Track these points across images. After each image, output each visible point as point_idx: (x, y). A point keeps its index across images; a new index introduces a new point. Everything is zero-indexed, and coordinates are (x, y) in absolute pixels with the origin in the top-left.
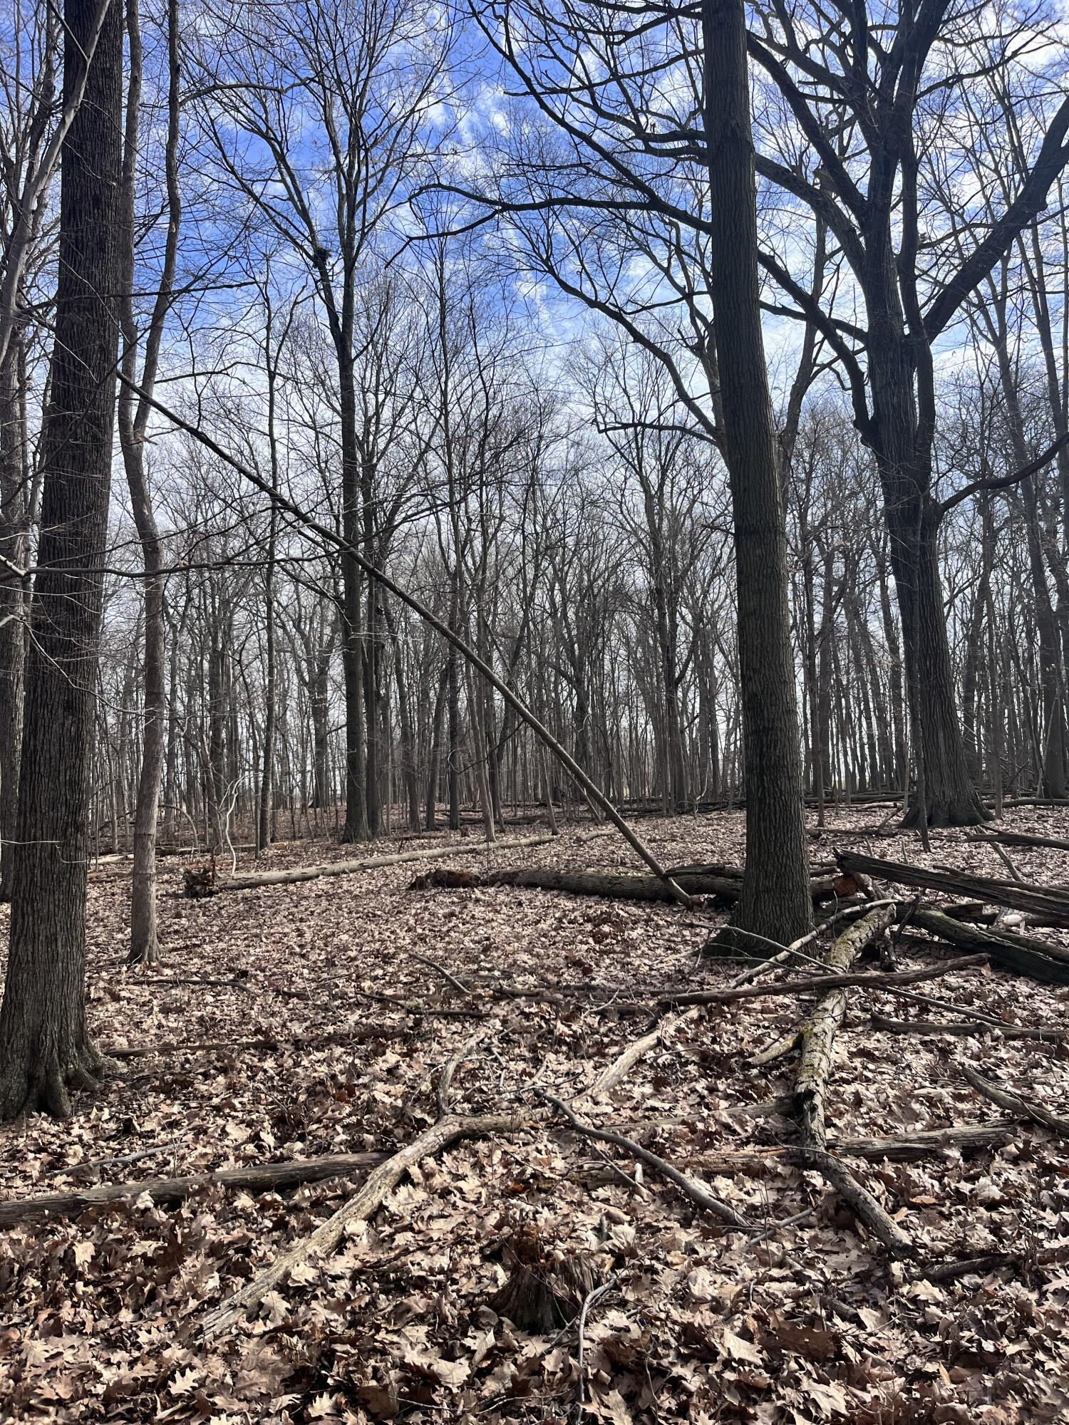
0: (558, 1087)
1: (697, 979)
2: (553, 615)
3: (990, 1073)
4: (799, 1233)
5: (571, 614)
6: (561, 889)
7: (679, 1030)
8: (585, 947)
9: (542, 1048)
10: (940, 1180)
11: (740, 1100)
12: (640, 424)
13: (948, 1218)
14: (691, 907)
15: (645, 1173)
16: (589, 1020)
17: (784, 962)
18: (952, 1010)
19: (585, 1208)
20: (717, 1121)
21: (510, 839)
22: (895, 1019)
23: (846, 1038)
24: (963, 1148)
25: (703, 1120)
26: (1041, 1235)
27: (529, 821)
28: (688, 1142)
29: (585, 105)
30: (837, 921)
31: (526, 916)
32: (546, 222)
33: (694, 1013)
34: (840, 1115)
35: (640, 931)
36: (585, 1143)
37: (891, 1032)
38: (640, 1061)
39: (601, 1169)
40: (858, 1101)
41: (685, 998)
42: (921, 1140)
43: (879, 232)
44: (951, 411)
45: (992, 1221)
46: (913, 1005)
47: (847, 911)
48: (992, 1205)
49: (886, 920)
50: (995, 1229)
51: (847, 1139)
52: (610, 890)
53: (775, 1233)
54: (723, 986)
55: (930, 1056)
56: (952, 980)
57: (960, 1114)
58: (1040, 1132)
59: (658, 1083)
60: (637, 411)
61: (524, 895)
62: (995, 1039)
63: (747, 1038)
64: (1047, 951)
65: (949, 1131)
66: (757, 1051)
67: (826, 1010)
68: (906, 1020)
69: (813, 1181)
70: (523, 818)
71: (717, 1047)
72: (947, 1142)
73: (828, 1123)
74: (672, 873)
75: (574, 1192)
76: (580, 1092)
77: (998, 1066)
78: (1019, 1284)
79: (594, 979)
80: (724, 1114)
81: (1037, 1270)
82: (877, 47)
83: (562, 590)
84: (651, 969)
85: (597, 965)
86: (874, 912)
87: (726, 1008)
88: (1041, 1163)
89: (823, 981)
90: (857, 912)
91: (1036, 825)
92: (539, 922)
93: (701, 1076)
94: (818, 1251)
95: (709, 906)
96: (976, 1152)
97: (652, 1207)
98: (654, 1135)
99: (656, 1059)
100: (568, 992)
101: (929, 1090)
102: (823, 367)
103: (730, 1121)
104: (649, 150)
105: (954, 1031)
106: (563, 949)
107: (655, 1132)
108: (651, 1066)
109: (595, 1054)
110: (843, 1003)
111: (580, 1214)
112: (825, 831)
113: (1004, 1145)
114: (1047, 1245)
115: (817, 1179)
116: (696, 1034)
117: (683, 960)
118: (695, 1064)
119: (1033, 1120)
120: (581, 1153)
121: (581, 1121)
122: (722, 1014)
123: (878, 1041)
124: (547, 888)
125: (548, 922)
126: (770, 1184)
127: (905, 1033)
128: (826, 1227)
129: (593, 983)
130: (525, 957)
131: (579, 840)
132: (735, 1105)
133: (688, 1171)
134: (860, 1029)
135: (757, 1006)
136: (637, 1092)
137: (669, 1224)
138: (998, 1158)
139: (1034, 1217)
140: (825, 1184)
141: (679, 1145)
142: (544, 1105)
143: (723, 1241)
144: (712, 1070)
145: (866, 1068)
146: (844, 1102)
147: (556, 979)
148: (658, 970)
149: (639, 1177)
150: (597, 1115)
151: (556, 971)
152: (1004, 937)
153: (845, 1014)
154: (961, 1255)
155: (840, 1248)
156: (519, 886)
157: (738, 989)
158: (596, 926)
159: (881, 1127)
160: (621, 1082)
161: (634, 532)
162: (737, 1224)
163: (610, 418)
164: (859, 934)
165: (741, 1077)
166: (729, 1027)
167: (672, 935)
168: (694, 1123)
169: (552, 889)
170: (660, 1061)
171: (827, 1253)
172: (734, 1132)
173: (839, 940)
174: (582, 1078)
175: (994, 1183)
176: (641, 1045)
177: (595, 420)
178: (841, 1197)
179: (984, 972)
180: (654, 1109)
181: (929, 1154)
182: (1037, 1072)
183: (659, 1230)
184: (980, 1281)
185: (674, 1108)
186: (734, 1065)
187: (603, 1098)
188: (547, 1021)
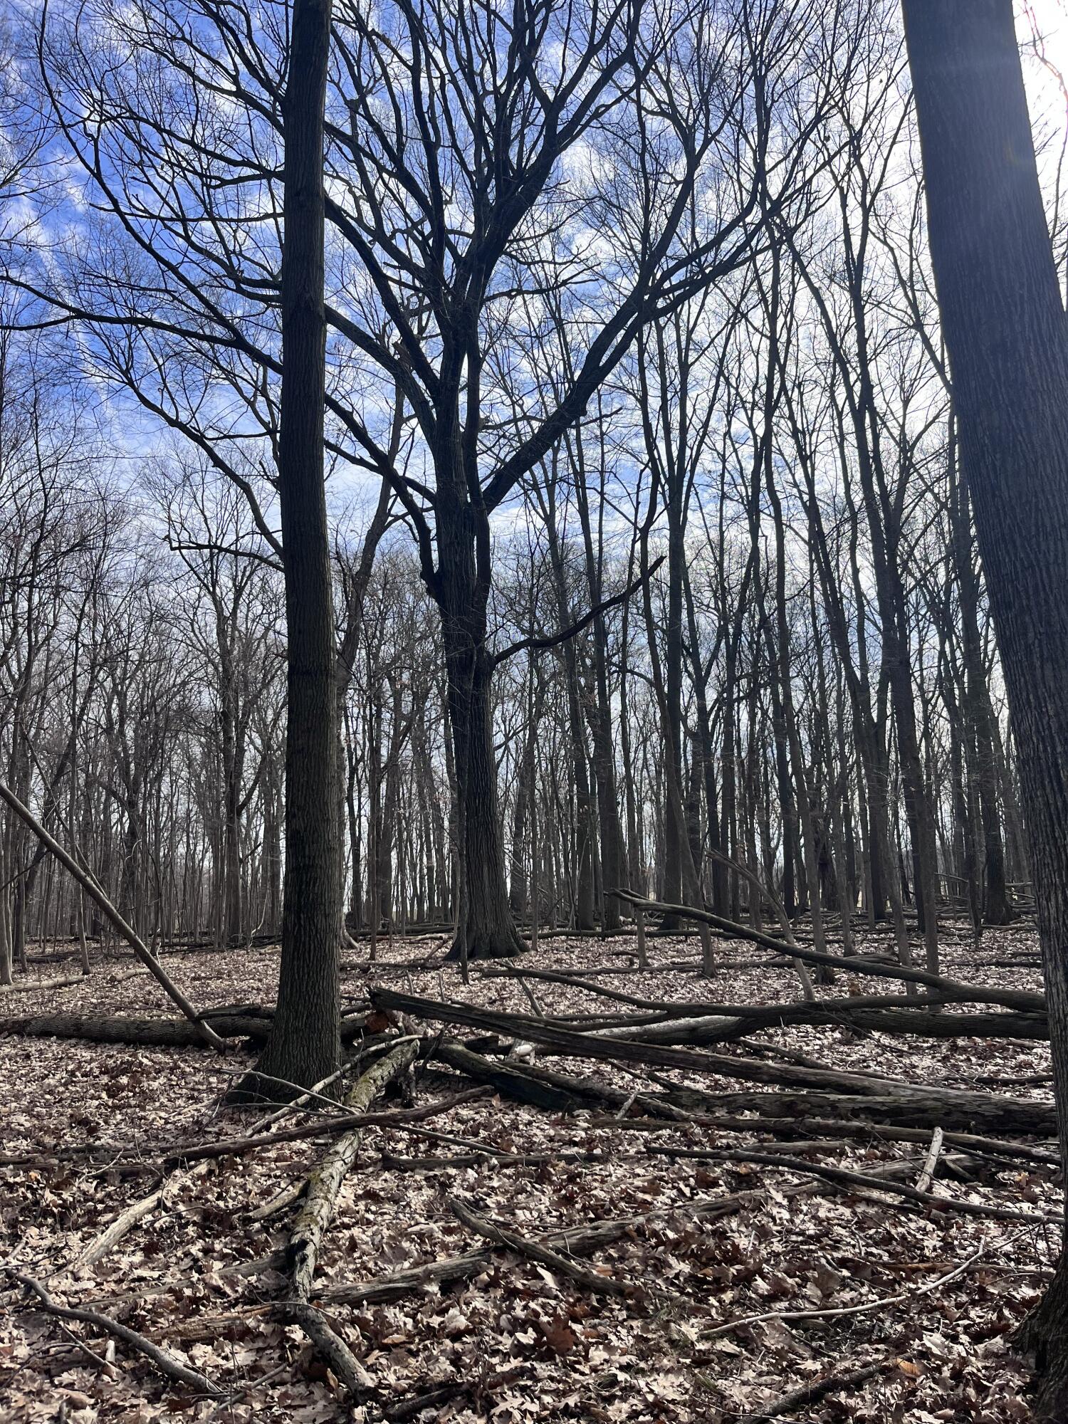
0: (35, 1264)
1: (216, 1129)
2: (108, 730)
3: (482, 1203)
4: (270, 1392)
5: (130, 733)
6: (80, 1037)
7: (184, 1189)
8: (96, 1103)
9: (24, 1223)
10: (414, 1317)
11: (235, 1259)
12: (216, 546)
13: (414, 1354)
14: (222, 1051)
15: (117, 1350)
16: (84, 1186)
17: (305, 1106)
18: (458, 1144)
19: (44, 1397)
20: (206, 1285)
21: (30, 981)
22: (405, 1157)
23: (355, 1181)
24: (442, 1282)
25: (192, 1285)
26: (495, 1360)
27: (59, 958)
28: (172, 1312)
29: (178, 234)
30: (361, 1060)
31: (33, 1070)
32: (128, 336)
33: (202, 1169)
34: (333, 1263)
35: (162, 1080)
36: (56, 1324)
37: (400, 1170)
38: (135, 1227)
39: (69, 1351)
40: (353, 1245)
41: (195, 1152)
42: (404, 1278)
43: (449, 409)
44: (510, 572)
45: (455, 1352)
46: (423, 1142)
47: (373, 1048)
48: (456, 1336)
49: (409, 1056)
50: (456, 1360)
51: (335, 1287)
52: (137, 1037)
53: (246, 1395)
54: (239, 1135)
55: (431, 1192)
56: (465, 1113)
57: (445, 1247)
58: (511, 1257)
59: (150, 1250)
60: (214, 534)
61: (33, 1047)
62: (491, 1169)
63: (256, 1190)
64: (549, 1078)
65: (431, 1266)
66: (263, 1203)
67: (337, 1153)
68: (416, 1156)
69: (293, 1336)
70: (52, 955)
71: (221, 1204)
72: (427, 1277)
73: (319, 1273)
74: (206, 1015)
75: (34, 1381)
76: (59, 1268)
77: (488, 1195)
78: (470, 1412)
79: (99, 1138)
80: (216, 1276)
81: (487, 1395)
82: (453, 250)
83: (122, 707)
84: (167, 1123)
85: (106, 1122)
86: (398, 1048)
87: (238, 1160)
88: (507, 1289)
89: (339, 1123)
90: (383, 1049)
91: (564, 956)
92: (47, 1076)
93: (199, 1237)
94: (286, 1408)
95: (243, 1048)
96: (453, 1284)
97: (120, 1387)
98: (135, 1306)
99: (153, 1223)
100: (65, 1156)
101: (423, 1227)
102: (397, 518)
103: (220, 1283)
104: (239, 290)
105: (457, 1164)
106: (70, 1106)
107: (136, 1304)
108: (147, 1232)
109: (85, 1225)
110: (355, 1144)
111: (37, 1405)
112: (374, 965)
113: (479, 1274)
114: (499, 1369)
115: (297, 1334)
116: (202, 1192)
117: (203, 1110)
118: (195, 1223)
119: (507, 1246)
120: (51, 1337)
121: (55, 1301)
122: (233, 1166)
123: (386, 1181)
124: (62, 1036)
125: (58, 1077)
126: (250, 1346)
127: (412, 1170)
128: (298, 1381)
129: (98, 1143)
130: (22, 1119)
131: (113, 979)
132: (230, 1265)
133: (165, 1343)
134: (371, 1169)
135: (272, 1154)
136: (125, 1262)
137: (135, 1402)
138: (471, 1287)
139: (492, 1342)
140: (305, 1337)
141: (161, 1315)
142: (16, 1287)
143: (191, 1412)
144: (211, 1229)
145: (368, 1211)
146: (339, 1249)
147: (54, 1142)
148: (174, 1123)
149: (110, 1355)
150: (76, 1292)
151: (57, 1133)
152: (514, 1068)
153: (357, 1156)
154: (421, 1391)
155: (309, 1400)
156: (30, 1035)
157: (255, 1137)
158: (112, 1078)
159: (369, 1270)
160: (109, 1253)
161: (206, 652)
162: (208, 1391)
163: (184, 536)
164: (381, 1072)
165: (242, 1234)
166: (238, 1180)
167: (197, 1083)
168: (181, 1290)
169: (70, 1037)
170: (157, 1225)
171: (295, 1408)
172: (224, 1295)
173: (362, 1079)
174: (65, 1252)
175: (462, 1313)
176: (140, 1208)
177: (168, 537)
178: (317, 1349)
179: (494, 1103)
180: (141, 1279)
181: (410, 1292)
182: (521, 1197)
183: (125, 1409)
184: (435, 1413)
185: (164, 1275)
186: (236, 1222)
187: (86, 1273)
188: (34, 1191)
